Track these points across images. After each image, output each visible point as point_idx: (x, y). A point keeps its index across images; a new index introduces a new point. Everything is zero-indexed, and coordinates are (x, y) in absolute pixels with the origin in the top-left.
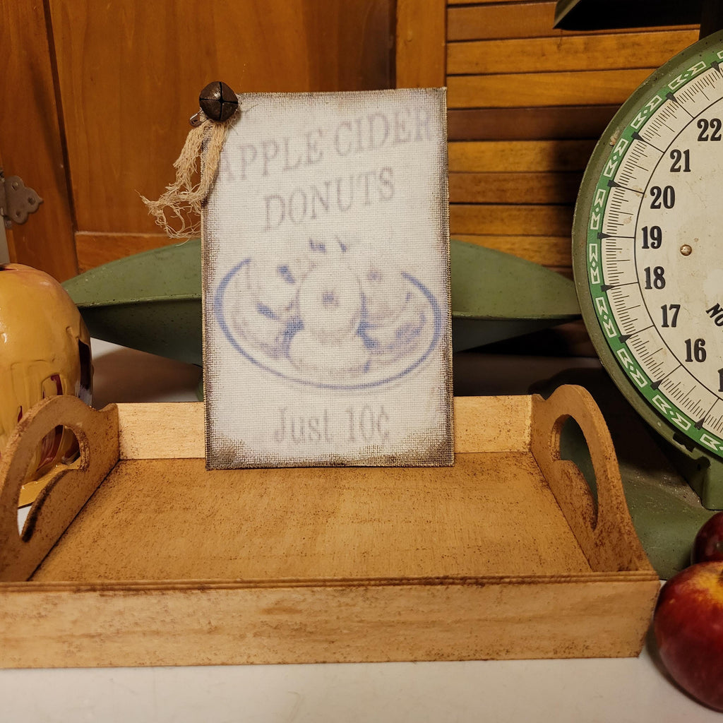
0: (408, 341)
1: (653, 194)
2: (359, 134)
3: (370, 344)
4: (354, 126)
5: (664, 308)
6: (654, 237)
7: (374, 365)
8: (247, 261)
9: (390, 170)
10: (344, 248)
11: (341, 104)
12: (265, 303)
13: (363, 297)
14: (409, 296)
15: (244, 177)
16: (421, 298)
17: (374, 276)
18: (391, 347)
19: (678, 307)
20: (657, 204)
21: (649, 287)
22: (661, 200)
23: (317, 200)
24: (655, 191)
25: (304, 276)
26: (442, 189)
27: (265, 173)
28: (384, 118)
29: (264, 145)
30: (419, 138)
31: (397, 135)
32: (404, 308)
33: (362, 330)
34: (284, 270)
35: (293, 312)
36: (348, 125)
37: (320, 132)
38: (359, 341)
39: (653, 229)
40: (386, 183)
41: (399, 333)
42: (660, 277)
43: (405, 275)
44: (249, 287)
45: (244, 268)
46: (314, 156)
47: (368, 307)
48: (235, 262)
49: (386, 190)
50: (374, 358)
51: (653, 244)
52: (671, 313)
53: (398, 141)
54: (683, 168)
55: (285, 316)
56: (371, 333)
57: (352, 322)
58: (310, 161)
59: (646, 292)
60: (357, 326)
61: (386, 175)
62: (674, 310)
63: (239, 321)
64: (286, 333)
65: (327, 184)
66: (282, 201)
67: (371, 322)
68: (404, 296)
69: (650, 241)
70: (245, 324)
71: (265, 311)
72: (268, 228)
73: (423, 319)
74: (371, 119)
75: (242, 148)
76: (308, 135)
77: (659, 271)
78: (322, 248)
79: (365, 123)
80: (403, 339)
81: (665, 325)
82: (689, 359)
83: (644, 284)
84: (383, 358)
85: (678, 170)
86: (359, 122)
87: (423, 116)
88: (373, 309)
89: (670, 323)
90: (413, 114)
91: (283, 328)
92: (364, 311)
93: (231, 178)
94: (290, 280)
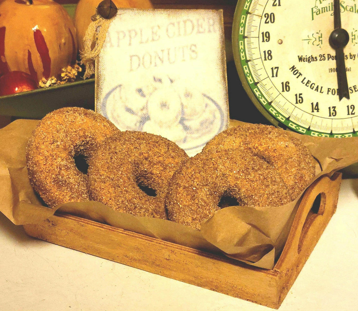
0: (207, 127)
1: (265, 17)
2: (179, 28)
3: (186, 128)
4: (176, 25)
5: (272, 69)
6: (266, 37)
7: (188, 139)
8: (120, 86)
9: (195, 46)
10: (172, 81)
11: (169, 15)
12: (129, 106)
13: (182, 105)
14: (206, 106)
15: (118, 46)
16: (213, 106)
17: (188, 95)
18: (198, 130)
19: (278, 68)
20: (267, 21)
21: (265, 60)
22: (269, 19)
23: (157, 58)
24: (266, 15)
25: (151, 94)
26: (222, 55)
27: (130, 44)
28: (191, 21)
29: (130, 31)
30: (210, 31)
31: (198, 30)
32: (204, 111)
33: (182, 121)
34: (140, 91)
35: (144, 112)
36: (173, 24)
37: (159, 27)
38: (181, 127)
39: (266, 33)
40: (193, 51)
41: (202, 124)
42: (270, 55)
43: (204, 95)
44: (121, 98)
45: (118, 89)
46: (156, 38)
47: (185, 110)
48: (114, 86)
49: (194, 55)
50: (189, 135)
51: (266, 40)
52: (275, 71)
53: (199, 32)
54: (278, 4)
55: (140, 113)
56: (187, 123)
57: (177, 117)
58: (153, 40)
59: (264, 62)
60: (179, 119)
61: (193, 48)
62: (276, 69)
63: (115, 115)
64: (141, 122)
65: (162, 51)
66: (139, 58)
67: (187, 118)
68: (204, 105)
69: (265, 38)
70: (118, 116)
71: (129, 110)
72: (131, 70)
73: (214, 116)
74: (185, 22)
75: (118, 33)
76: (153, 28)
77: (269, 52)
78: (160, 80)
79: (182, 24)
80: (204, 126)
81: (273, 76)
82: (283, 91)
83: (263, 58)
84: (194, 136)
85: (276, 5)
86: (179, 23)
87: (211, 22)
88: (187, 111)
89: (275, 75)
90: (206, 20)
91: (139, 119)
92: (183, 112)
93: (112, 46)
94: (143, 95)
